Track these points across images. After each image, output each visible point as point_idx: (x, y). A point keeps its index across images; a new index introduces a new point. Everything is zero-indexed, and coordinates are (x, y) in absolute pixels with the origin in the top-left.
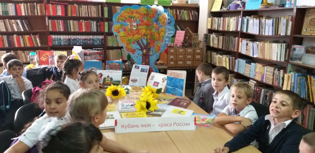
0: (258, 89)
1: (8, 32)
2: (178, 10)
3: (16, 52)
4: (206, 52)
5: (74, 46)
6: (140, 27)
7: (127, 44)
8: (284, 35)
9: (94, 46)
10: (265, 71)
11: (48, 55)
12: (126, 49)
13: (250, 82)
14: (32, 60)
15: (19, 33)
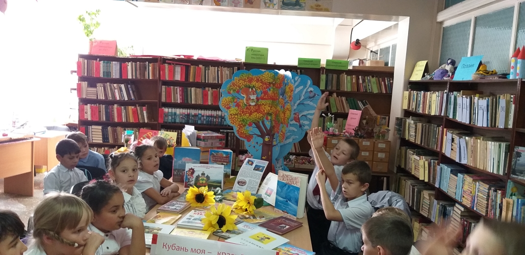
0: (466, 223)
1: (107, 100)
2: (360, 77)
3: (115, 128)
4: (400, 149)
5: (186, 125)
6: (261, 102)
7: (240, 127)
8: (503, 128)
9: (221, 127)
10: (477, 191)
11: (150, 135)
12: (238, 133)
13: (455, 208)
14: (127, 141)
15: (122, 103)
